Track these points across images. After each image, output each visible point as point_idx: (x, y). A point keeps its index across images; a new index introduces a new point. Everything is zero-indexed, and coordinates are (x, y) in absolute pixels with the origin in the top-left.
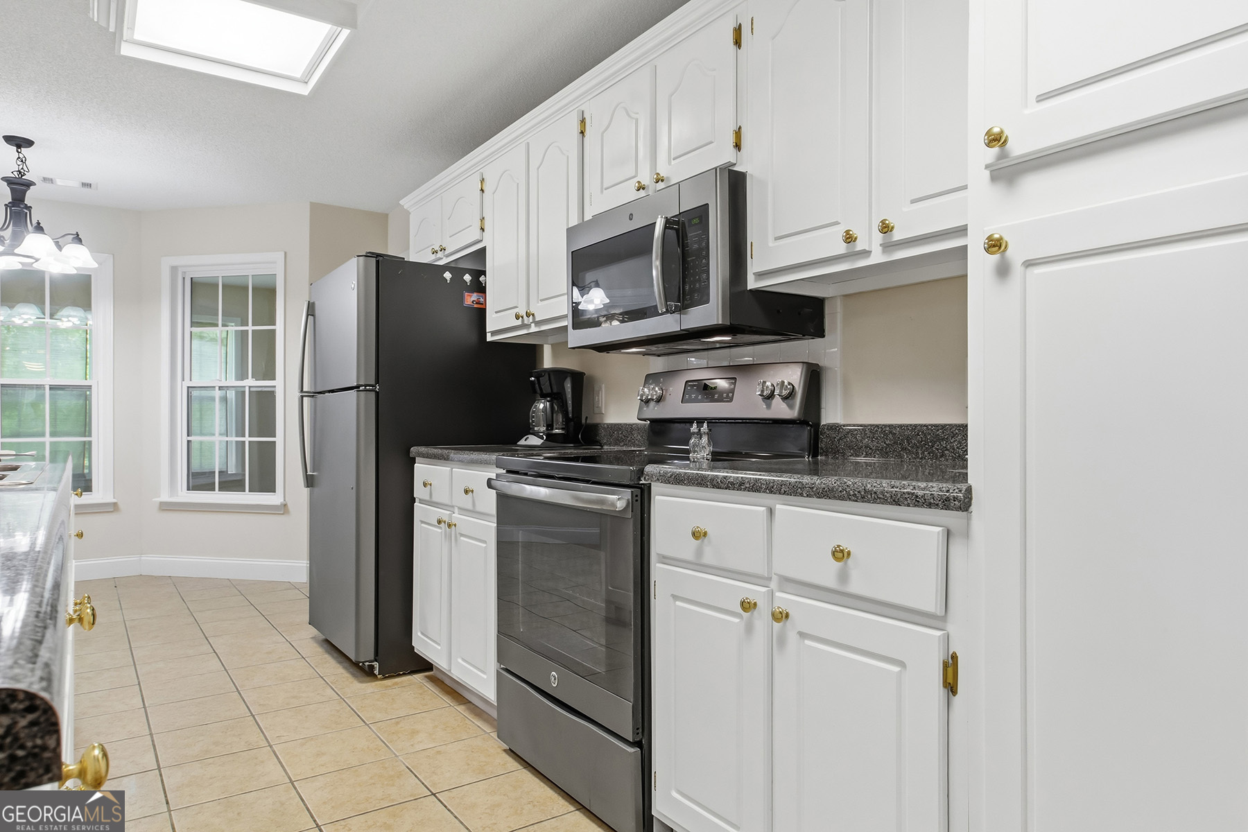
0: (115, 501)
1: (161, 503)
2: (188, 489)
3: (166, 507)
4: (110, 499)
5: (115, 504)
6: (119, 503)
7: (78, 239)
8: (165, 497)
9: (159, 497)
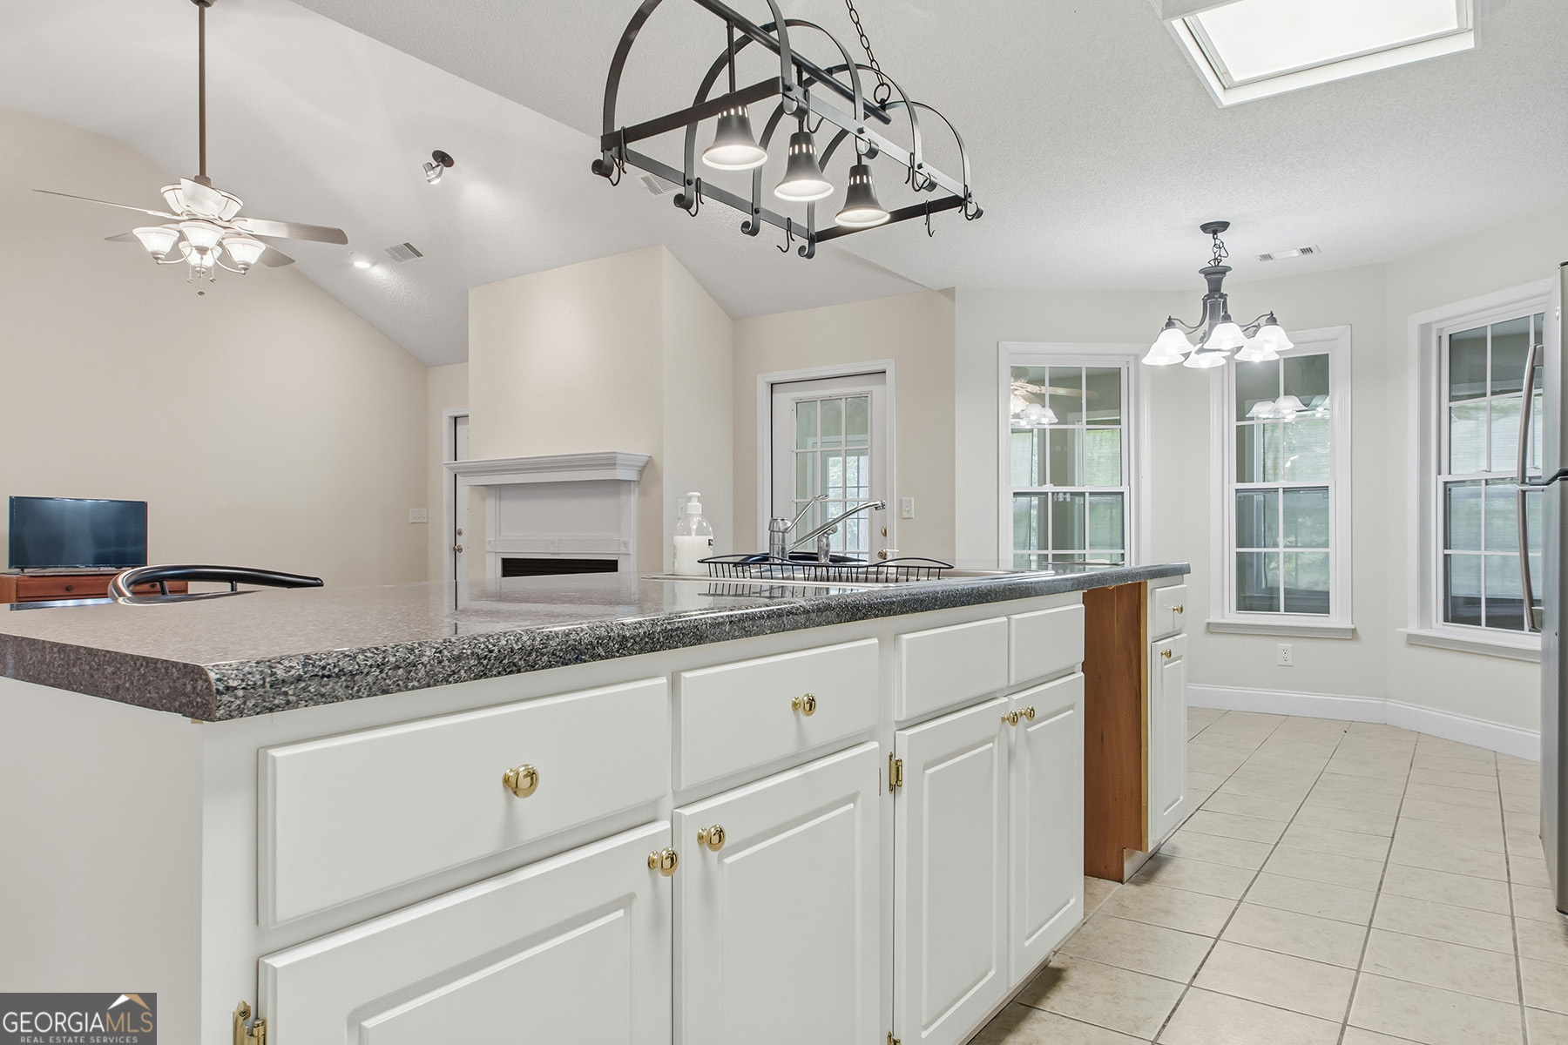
0: (1353, 627)
1: (1409, 636)
2: (1446, 620)
3: (1414, 641)
4: (1347, 624)
5: (1354, 630)
6: (1358, 629)
7: (1272, 320)
8: (1414, 629)
9: (1406, 627)
